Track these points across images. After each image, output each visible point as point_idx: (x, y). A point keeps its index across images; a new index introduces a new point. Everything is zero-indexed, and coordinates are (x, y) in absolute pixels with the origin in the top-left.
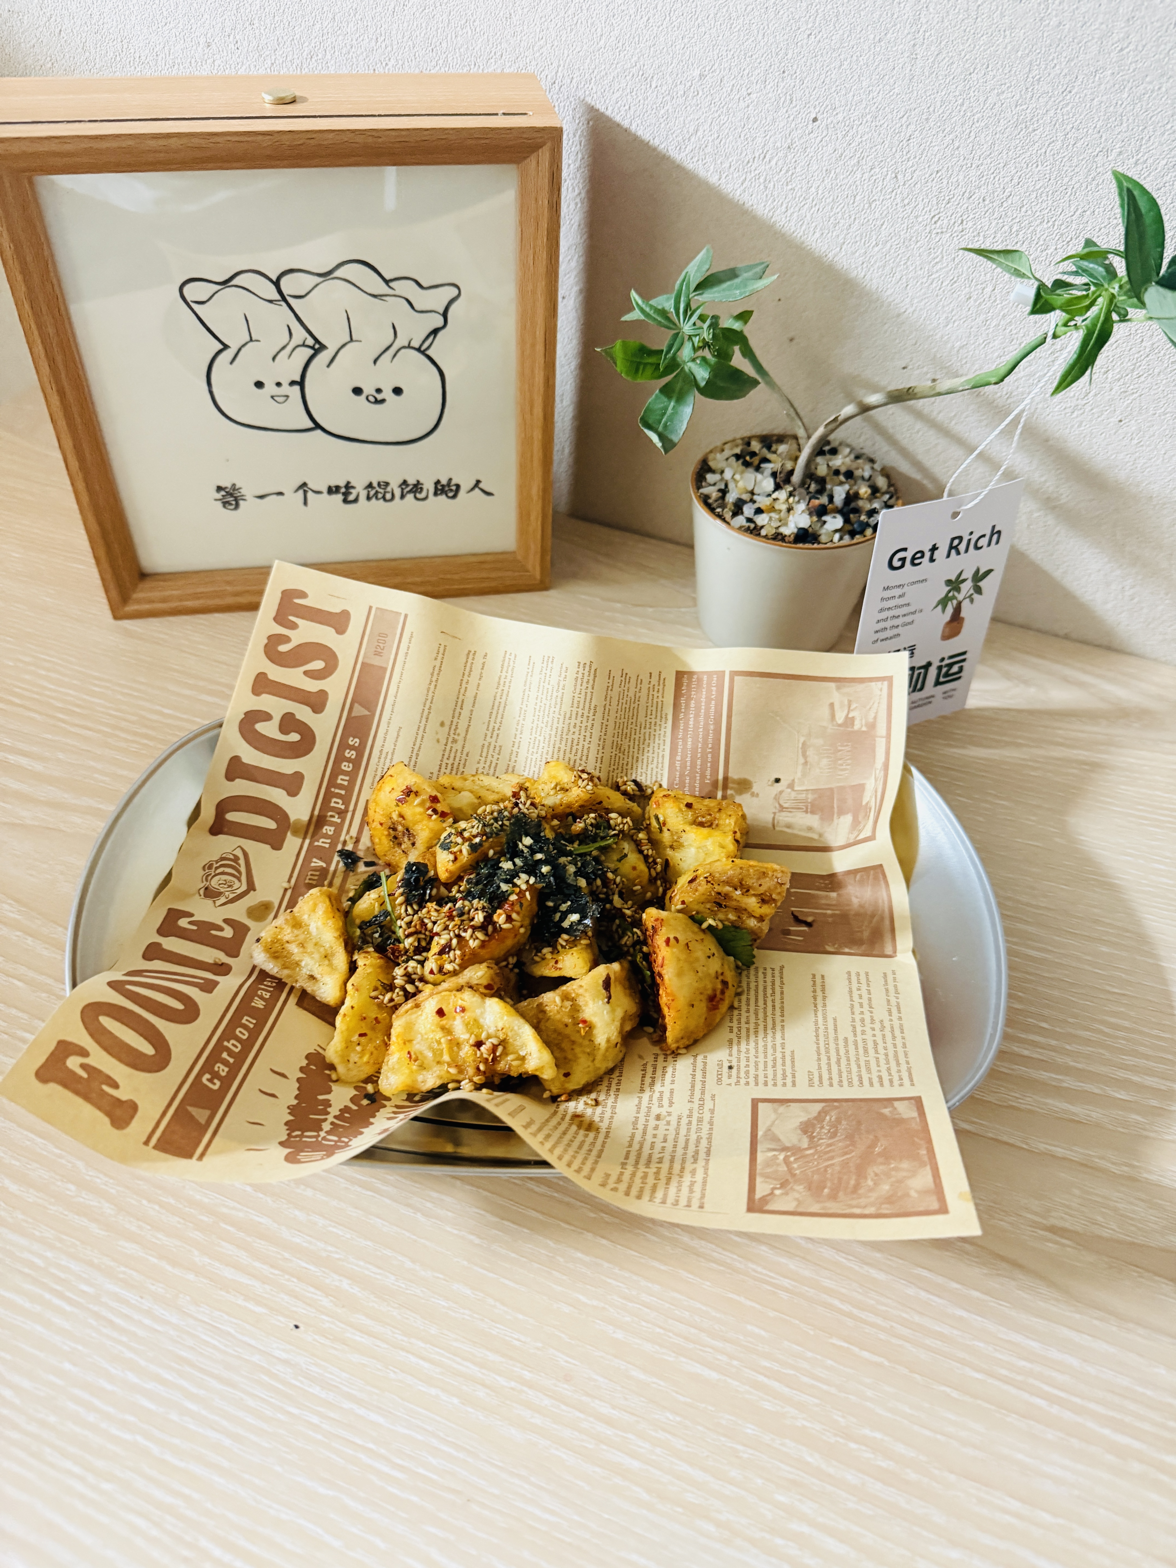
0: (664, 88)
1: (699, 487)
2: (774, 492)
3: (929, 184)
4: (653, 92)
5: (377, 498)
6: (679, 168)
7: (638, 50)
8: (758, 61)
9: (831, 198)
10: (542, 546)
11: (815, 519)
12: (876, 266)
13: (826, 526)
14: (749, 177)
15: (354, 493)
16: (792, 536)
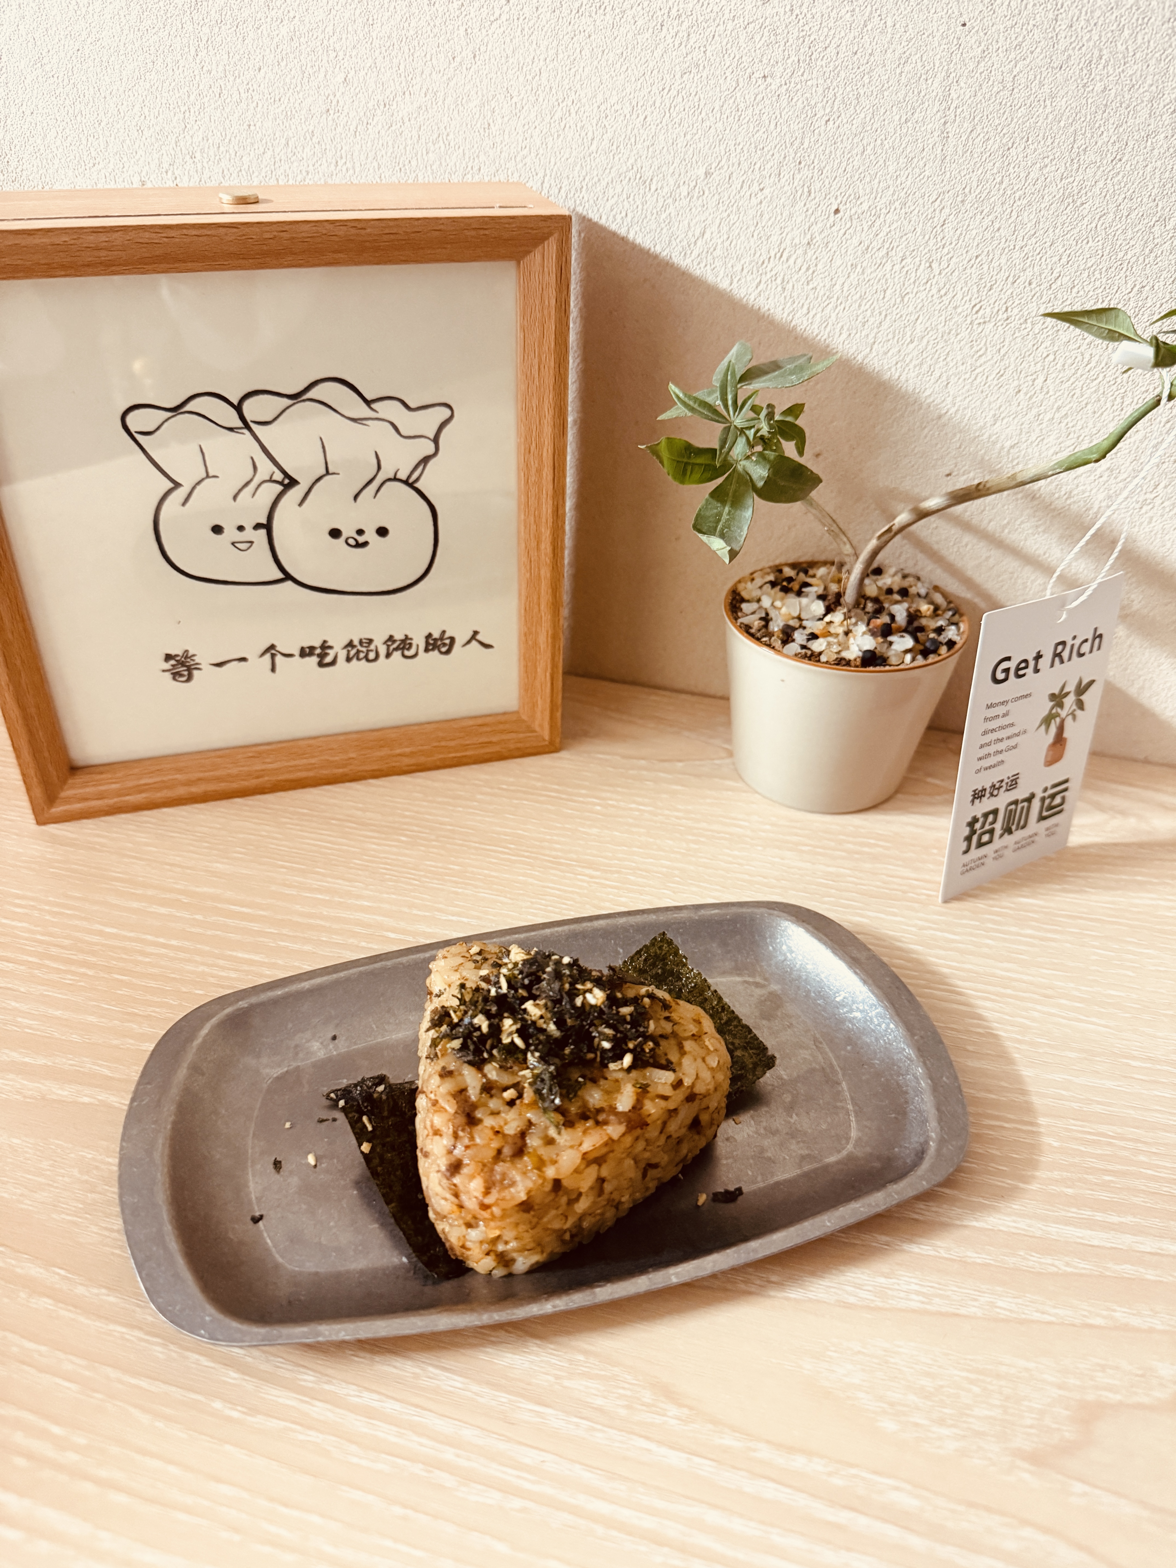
0: (665, 190)
1: (736, 618)
2: (825, 615)
3: (968, 271)
4: (652, 196)
5: (358, 659)
6: (683, 275)
7: (635, 152)
8: (771, 153)
9: (859, 294)
10: (552, 701)
11: (880, 640)
12: (911, 366)
13: (894, 647)
14: (764, 279)
15: (331, 653)
16: (858, 660)
